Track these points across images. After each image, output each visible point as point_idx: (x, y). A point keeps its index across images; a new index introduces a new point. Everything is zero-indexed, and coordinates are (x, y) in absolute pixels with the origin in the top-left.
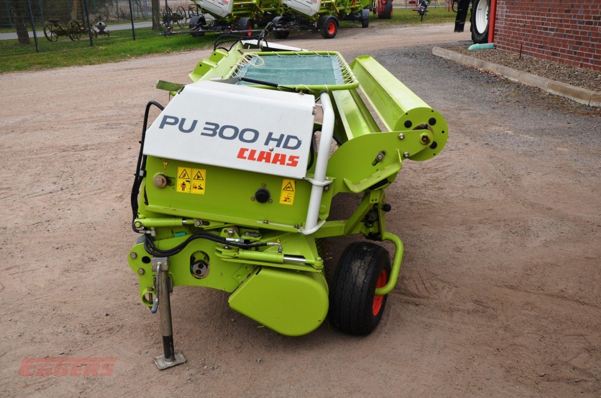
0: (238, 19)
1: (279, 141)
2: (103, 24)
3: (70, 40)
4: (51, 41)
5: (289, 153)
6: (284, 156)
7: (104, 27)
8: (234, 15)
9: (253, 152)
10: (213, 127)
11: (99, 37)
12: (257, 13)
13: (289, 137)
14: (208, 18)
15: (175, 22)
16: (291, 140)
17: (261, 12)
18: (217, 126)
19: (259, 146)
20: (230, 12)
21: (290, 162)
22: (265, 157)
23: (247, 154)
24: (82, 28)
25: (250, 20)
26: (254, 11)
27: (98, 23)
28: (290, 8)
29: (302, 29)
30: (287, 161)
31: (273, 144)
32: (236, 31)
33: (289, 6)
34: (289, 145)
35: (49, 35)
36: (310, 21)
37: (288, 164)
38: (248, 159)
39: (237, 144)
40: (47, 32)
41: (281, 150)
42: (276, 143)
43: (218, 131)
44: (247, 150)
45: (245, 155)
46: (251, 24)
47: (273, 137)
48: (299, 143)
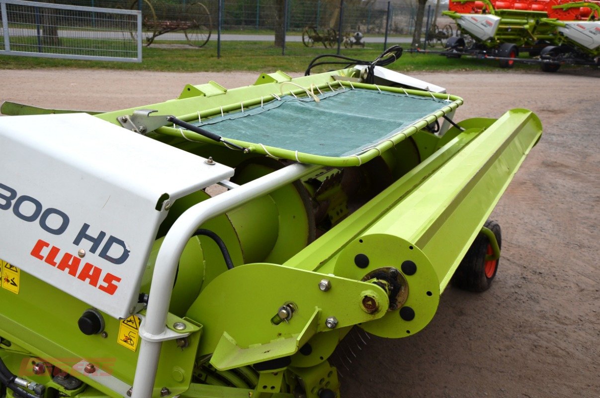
0: (502, 43)
1: (96, 242)
2: (360, 34)
3: (324, 47)
4: (307, 46)
5: (107, 268)
6: (98, 271)
7: (360, 38)
8: (498, 39)
9: (55, 251)
10: (8, 194)
11: (355, 47)
12: (528, 39)
13: (113, 240)
14: (467, 40)
15: (439, 40)
16: (115, 245)
17: (533, 39)
18: (14, 193)
19: (65, 244)
20: (492, 35)
21: (106, 285)
22: (69, 264)
23: (45, 252)
24: (338, 37)
25: (515, 47)
26: (524, 37)
27: (356, 34)
28: (566, 38)
29: (578, 63)
30: (101, 282)
31: (86, 245)
32: (492, 57)
33: (565, 35)
34: (109, 254)
35: (307, 39)
36: (590, 55)
37: (101, 288)
38: (46, 261)
39: (35, 232)
40: (305, 37)
41: (95, 259)
42: (91, 244)
43: (13, 202)
44: (47, 245)
45: (42, 253)
46: (515, 52)
47: (89, 232)
48: (126, 255)
